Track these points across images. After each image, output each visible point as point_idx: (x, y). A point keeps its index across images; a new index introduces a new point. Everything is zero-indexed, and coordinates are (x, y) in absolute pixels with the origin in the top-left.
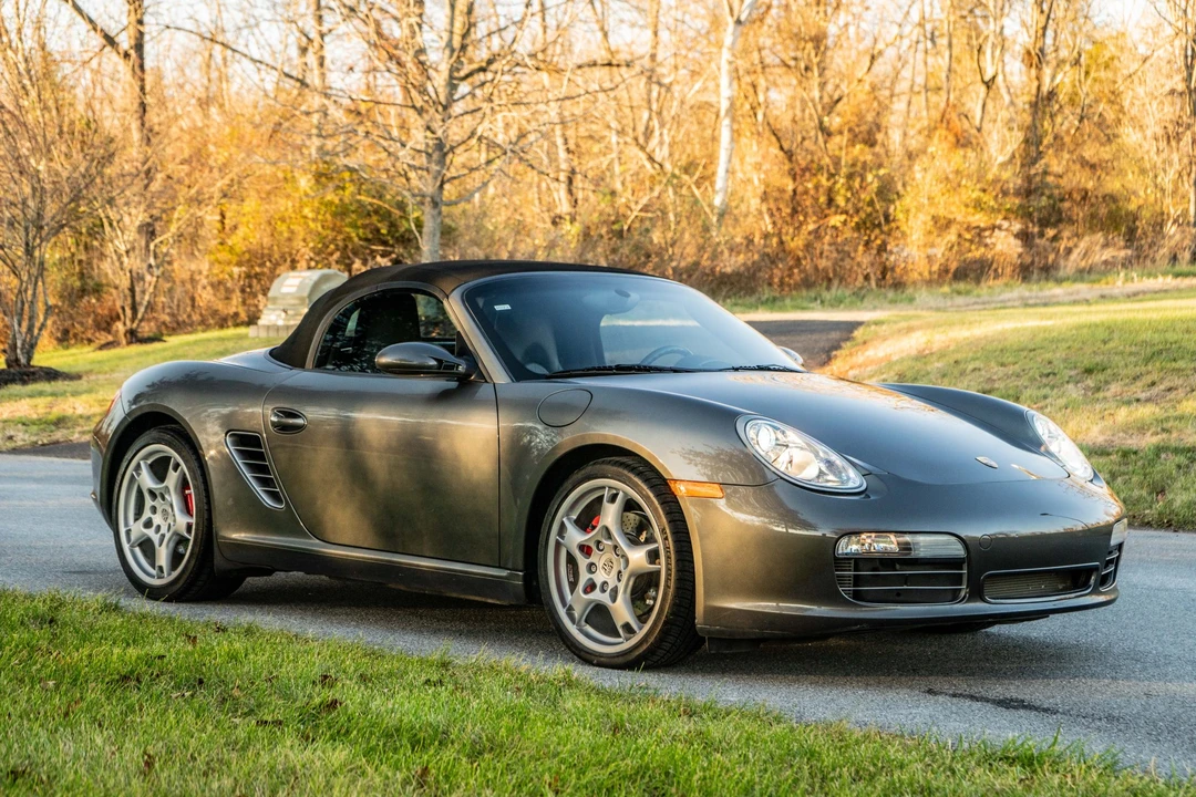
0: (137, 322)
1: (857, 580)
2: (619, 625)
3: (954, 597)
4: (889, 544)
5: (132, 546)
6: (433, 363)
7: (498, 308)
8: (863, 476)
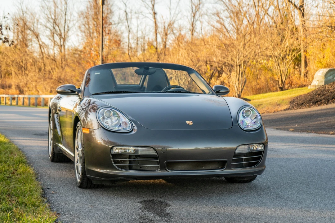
3: (158, 169)
4: (132, 150)
5: (50, 145)
6: (70, 91)
7: (99, 73)
8: (133, 127)
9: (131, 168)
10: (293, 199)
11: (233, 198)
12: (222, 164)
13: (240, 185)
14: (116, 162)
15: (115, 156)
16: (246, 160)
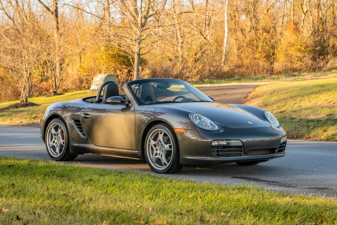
0: (56, 89)
1: (218, 151)
2: (163, 163)
3: (240, 155)
5: (50, 148)
6: (120, 102)
8: (219, 127)
9: (218, 155)
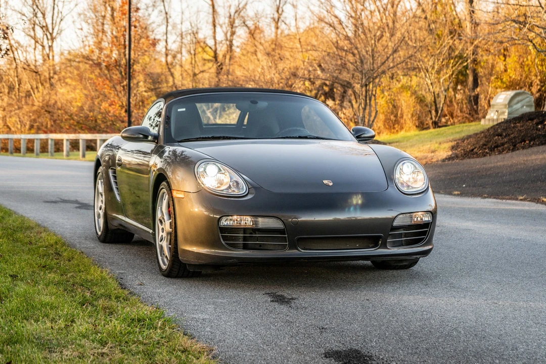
0: (437, 118)
2: (165, 256)
4: (248, 221)
6: (141, 136)
7: (184, 109)
8: (249, 189)
9: (245, 247)
10: (474, 289)
11: (390, 288)
12: (375, 241)
13: (395, 272)
14: (225, 238)
15: (224, 230)
16: (406, 235)
